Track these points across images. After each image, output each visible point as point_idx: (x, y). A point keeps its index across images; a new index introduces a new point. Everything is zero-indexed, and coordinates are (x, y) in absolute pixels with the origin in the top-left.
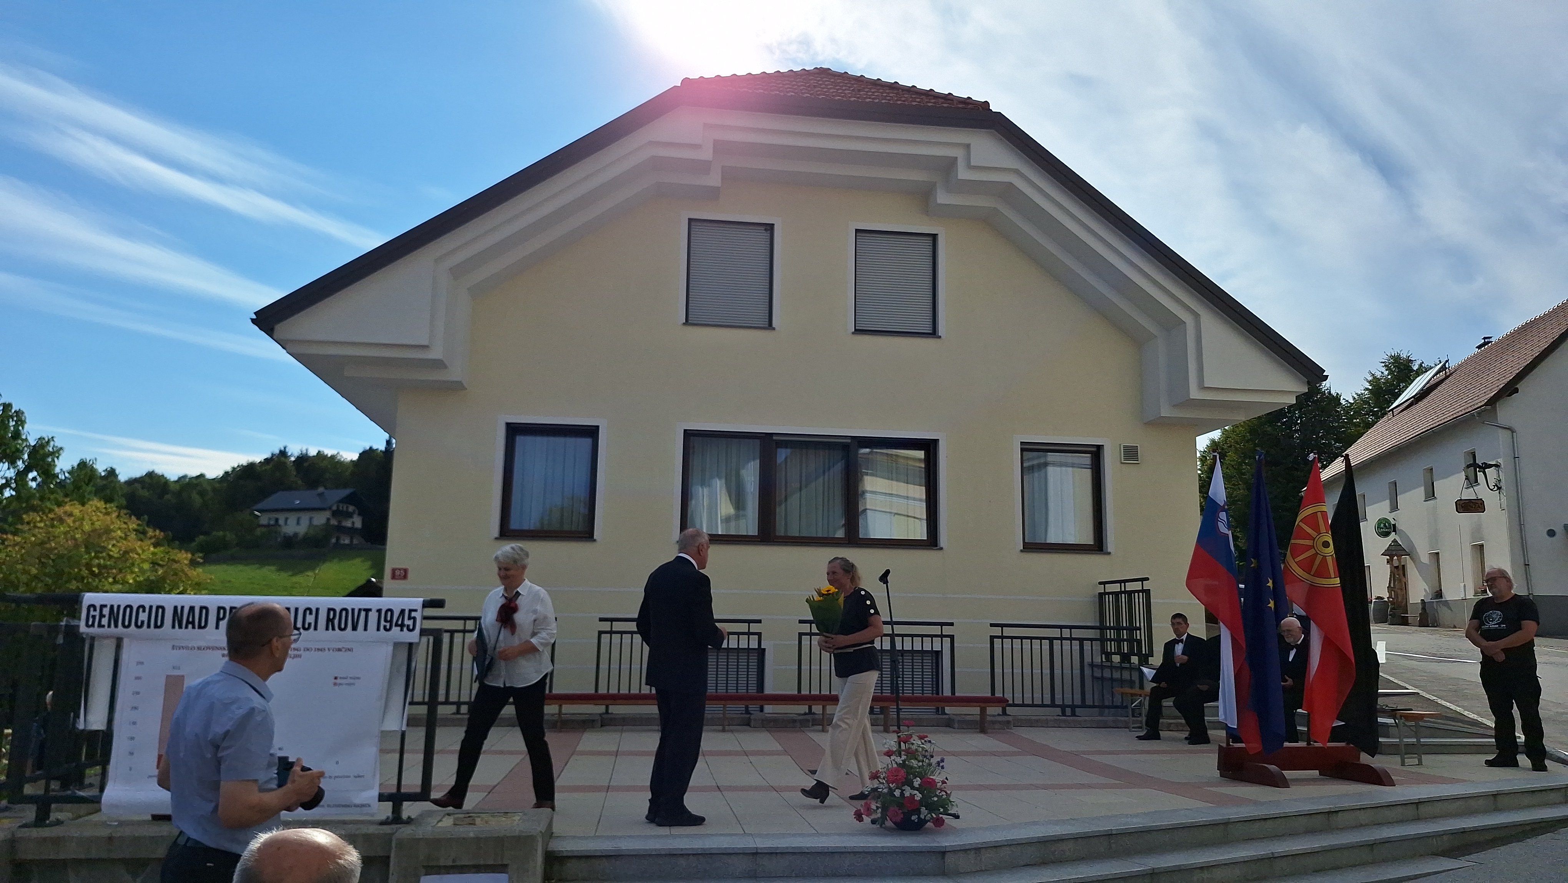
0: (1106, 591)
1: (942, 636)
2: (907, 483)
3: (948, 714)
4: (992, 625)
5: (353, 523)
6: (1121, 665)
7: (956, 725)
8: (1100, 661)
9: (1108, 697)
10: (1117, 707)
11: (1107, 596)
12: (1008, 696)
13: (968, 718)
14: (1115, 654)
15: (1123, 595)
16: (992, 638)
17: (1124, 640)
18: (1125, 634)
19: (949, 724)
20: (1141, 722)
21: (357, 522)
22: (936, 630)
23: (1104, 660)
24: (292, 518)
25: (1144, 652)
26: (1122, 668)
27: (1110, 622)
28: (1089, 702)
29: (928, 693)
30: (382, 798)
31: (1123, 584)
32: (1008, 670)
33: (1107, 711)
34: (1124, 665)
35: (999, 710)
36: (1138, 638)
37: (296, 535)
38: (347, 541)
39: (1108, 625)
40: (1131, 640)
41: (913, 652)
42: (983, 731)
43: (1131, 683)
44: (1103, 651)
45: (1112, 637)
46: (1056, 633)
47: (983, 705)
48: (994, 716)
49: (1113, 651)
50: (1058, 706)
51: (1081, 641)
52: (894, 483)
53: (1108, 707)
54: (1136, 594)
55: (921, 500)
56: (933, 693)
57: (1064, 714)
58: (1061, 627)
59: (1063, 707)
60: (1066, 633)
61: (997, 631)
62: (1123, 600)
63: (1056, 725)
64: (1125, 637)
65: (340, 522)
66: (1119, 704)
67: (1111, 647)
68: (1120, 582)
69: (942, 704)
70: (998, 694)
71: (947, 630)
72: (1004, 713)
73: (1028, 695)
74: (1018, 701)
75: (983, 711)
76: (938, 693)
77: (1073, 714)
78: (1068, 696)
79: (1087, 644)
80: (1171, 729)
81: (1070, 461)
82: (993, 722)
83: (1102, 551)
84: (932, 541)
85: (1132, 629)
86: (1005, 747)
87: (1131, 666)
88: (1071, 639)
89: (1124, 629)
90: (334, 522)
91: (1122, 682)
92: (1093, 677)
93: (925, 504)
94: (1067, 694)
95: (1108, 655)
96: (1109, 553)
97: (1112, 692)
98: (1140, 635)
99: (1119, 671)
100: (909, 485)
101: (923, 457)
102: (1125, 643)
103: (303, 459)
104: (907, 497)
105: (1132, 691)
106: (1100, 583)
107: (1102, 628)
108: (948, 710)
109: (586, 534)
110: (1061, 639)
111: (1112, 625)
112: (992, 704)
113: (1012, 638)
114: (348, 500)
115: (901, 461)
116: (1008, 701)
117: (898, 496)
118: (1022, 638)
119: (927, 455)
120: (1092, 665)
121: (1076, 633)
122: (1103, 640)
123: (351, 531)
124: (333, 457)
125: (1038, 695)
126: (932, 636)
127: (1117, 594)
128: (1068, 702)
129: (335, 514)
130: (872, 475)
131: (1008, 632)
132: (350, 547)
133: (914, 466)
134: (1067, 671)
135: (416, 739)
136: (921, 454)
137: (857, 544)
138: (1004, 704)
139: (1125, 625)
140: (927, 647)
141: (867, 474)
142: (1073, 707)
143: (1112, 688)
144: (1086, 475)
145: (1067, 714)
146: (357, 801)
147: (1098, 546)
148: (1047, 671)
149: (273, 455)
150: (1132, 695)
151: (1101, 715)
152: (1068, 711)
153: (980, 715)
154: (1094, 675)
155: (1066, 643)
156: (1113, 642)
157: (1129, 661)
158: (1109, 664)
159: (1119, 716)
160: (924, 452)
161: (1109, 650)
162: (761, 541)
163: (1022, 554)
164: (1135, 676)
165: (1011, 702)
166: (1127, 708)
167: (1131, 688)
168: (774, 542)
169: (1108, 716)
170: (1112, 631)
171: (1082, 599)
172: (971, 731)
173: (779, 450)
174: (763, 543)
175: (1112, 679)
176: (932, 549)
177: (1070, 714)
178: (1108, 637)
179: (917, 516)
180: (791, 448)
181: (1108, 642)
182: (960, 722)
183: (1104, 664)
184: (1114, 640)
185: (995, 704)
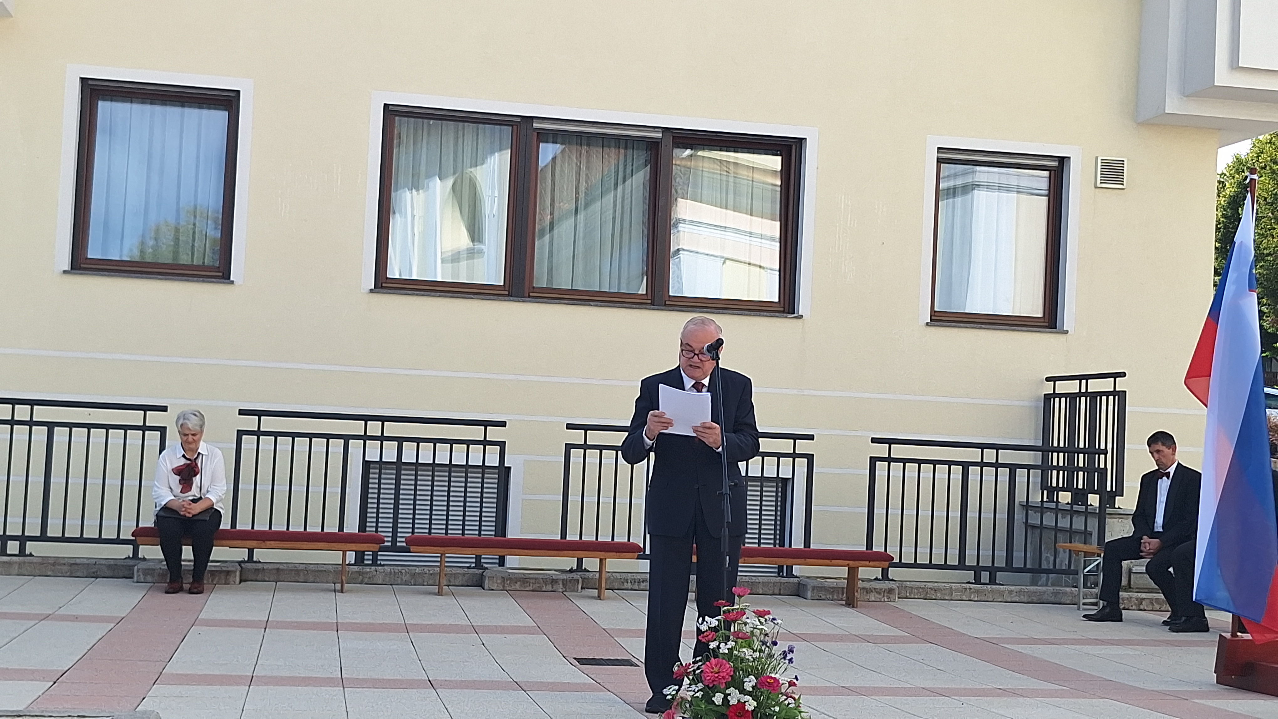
0: (1057, 392)
1: (794, 456)
2: (750, 213)
3: (796, 577)
4: (874, 440)
6: (1072, 507)
7: (809, 594)
8: (1040, 500)
9: (1047, 555)
10: (1060, 572)
11: (1057, 400)
12: (893, 551)
13: (828, 583)
14: (1063, 489)
15: (1083, 399)
16: (873, 461)
17: (1079, 469)
18: (1081, 460)
19: (798, 591)
20: (1095, 595)
22: (786, 446)
23: (1045, 499)
25: (1109, 489)
26: (1072, 513)
27: (1059, 439)
28: (1018, 563)
29: (768, 543)
31: (1084, 382)
32: (895, 511)
33: (1044, 576)
34: (1076, 508)
35: (877, 572)
36: (1102, 466)
39: (1055, 444)
40: (1090, 469)
42: (850, 603)
43: (1086, 535)
44: (1045, 486)
45: (1061, 464)
46: (973, 455)
47: (853, 564)
48: (870, 580)
49: (1061, 485)
50: (970, 568)
51: (1013, 468)
52: (730, 211)
53: (1048, 572)
54: (1104, 398)
55: (771, 241)
56: (775, 545)
57: (977, 580)
58: (982, 446)
59: (977, 570)
60: (990, 456)
61: (882, 450)
62: (1082, 407)
63: (964, 598)
64: (1081, 465)
66: (1064, 568)
67: (1057, 479)
68: (1079, 378)
69: (789, 561)
70: (878, 547)
71: (803, 447)
72: (885, 576)
73: (923, 550)
74: (908, 559)
75: (853, 572)
76: (782, 544)
77: (992, 581)
78: (986, 553)
79: (1021, 474)
80: (1142, 607)
81: (1014, 183)
82: (868, 591)
83: (1056, 328)
84: (786, 305)
85: (1093, 451)
86: (885, 630)
87: (1087, 508)
88: (997, 465)
89: (1080, 451)
91: (1071, 533)
92: (1027, 526)
93: (778, 246)
94: (986, 550)
95: (1053, 491)
96: (1067, 332)
97: (1055, 549)
98: (1106, 462)
99: (1069, 517)
100: (755, 218)
101: (779, 167)
102: (1081, 473)
104: (750, 234)
105: (1086, 548)
106: (1048, 379)
107: (1046, 449)
108: (796, 570)
109: (218, 271)
110: (982, 464)
111: (1062, 445)
112: (867, 563)
113: (905, 461)
115: (741, 174)
116: (893, 558)
117: (734, 232)
118: (920, 462)
119: (786, 164)
120: (1027, 506)
121: (1006, 457)
122: (1046, 469)
125: (939, 551)
126: (779, 455)
127: (1072, 398)
128: (985, 562)
130: (694, 197)
131: (898, 451)
133: (763, 184)
134: (987, 515)
136: (775, 163)
137: (665, 305)
138: (887, 563)
139: (1081, 446)
140: (770, 472)
141: (684, 195)
142: (993, 571)
143: (1056, 543)
144: (1039, 205)
145: (982, 581)
147: (1050, 320)
148: (955, 514)
150: (1086, 554)
151: (1034, 583)
152: (985, 576)
153: (848, 579)
154: (1029, 521)
155: (989, 472)
156: (1061, 472)
157: (1085, 502)
158: (1053, 505)
159: (1062, 587)
160: (779, 158)
161: (1054, 485)
162: (508, 295)
163: (927, 327)
164: (1093, 525)
165: (896, 560)
166: (1077, 574)
167: (1085, 543)
168: (529, 297)
169: (1047, 585)
170: (1061, 455)
171: (1017, 403)
172: (832, 604)
173: (541, 145)
174: (511, 298)
175: (1056, 529)
176: (786, 317)
177: (988, 582)
178: (1055, 463)
179: (762, 265)
180: (562, 144)
181: (1055, 472)
182: (814, 588)
183: (1045, 505)
184: (1063, 468)
185: (872, 563)
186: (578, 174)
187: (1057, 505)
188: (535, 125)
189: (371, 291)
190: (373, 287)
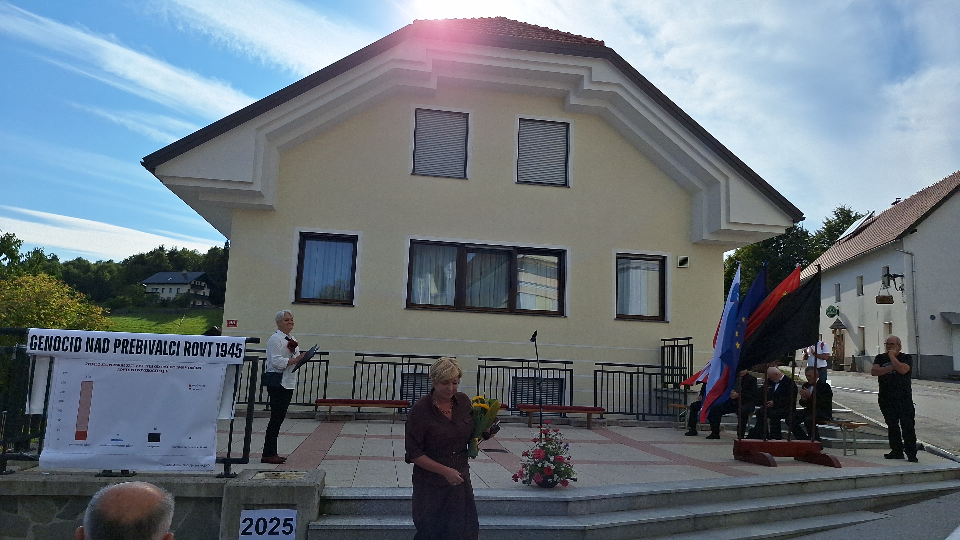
0: (666, 345)
1: (565, 370)
2: (546, 277)
3: (568, 417)
4: (596, 364)
5: (204, 292)
6: (674, 390)
7: (573, 424)
8: (661, 387)
9: (665, 409)
10: (670, 415)
11: (666, 348)
12: (605, 407)
13: (580, 420)
14: (670, 383)
15: (676, 348)
16: (596, 372)
17: (676, 375)
18: (676, 371)
19: (568, 423)
20: (685, 425)
21: (207, 292)
22: (562, 366)
23: (663, 387)
24: (167, 288)
26: (674, 392)
27: (668, 363)
28: (653, 412)
29: (556, 404)
30: (218, 461)
31: (676, 341)
32: (605, 392)
33: (664, 417)
34: (675, 390)
35: (599, 415)
36: (685, 374)
37: (169, 299)
38: (200, 304)
39: (666, 365)
40: (680, 375)
41: (547, 379)
42: (589, 428)
43: (679, 401)
44: (663, 382)
45: (669, 373)
46: (635, 369)
47: (589, 412)
48: (596, 419)
49: (669, 381)
50: (634, 414)
51: (650, 375)
52: (539, 277)
53: (665, 415)
54: (684, 347)
55: (554, 288)
56: (559, 404)
57: (638, 419)
58: (638, 366)
59: (638, 415)
60: (641, 370)
61: (599, 368)
62: (676, 351)
63: (633, 425)
64: (676, 373)
65: (196, 292)
66: (671, 414)
67: (667, 379)
68: (674, 340)
69: (564, 411)
70: (599, 405)
71: (569, 366)
72: (602, 417)
73: (617, 407)
74: (611, 410)
75: (589, 416)
76: (561, 404)
77: (644, 419)
78: (641, 408)
79: (653, 377)
81: (646, 266)
82: (595, 423)
83: (664, 320)
84: (561, 312)
85: (681, 368)
86: (602, 438)
87: (679, 390)
88: (644, 373)
89: (676, 368)
90: (192, 292)
91: (674, 400)
92: (657, 397)
93: (557, 290)
94: (641, 407)
95: (665, 384)
96: (668, 322)
97: (668, 406)
98: (686, 372)
99: (672, 394)
100: (548, 279)
101: (557, 261)
102: (676, 377)
103: (173, 252)
104: (546, 286)
105: (679, 406)
106: (662, 340)
107: (662, 367)
108: (567, 415)
109: (349, 302)
110: (638, 373)
111: (668, 365)
112: (595, 412)
113: (608, 372)
114: (201, 278)
115: (543, 264)
116: (604, 410)
117: (540, 285)
118: (614, 372)
119: (559, 260)
120: (656, 390)
121: (647, 370)
122: (663, 375)
123: (203, 298)
124: (192, 252)
125: (622, 407)
126: (560, 370)
127: (672, 347)
128: (641, 411)
129: (193, 287)
130: (525, 272)
131: (605, 368)
132: (202, 307)
133: (551, 267)
134: (641, 393)
135: (241, 424)
136: (555, 259)
137: (515, 313)
138: (602, 412)
139: (676, 366)
140: (556, 376)
141: (522, 271)
142: (644, 415)
143: (668, 403)
144: (656, 274)
145: (640, 419)
146: (202, 463)
147: (662, 318)
148: (628, 393)
149: (155, 250)
150: (680, 408)
151: (660, 420)
152: (641, 417)
153: (587, 418)
154: (657, 396)
155: (641, 376)
156: (669, 376)
157: (679, 388)
158: (666, 389)
159: (671, 421)
160: (557, 257)
161: (666, 381)
162: (456, 309)
163: (615, 321)
164: (682, 397)
165: (606, 411)
166: (677, 416)
167: (679, 404)
168: (464, 310)
169: (665, 421)
170: (669, 369)
171: (651, 350)
172: (581, 428)
173: (468, 254)
174: (457, 311)
175: (668, 399)
176: (561, 317)
177: (642, 419)
178: (666, 373)
179: (551, 298)
180: (476, 253)
181: (666, 376)
182: (575, 422)
183: (663, 389)
184: (669, 375)
185: (597, 412)
186: (481, 264)
187: (668, 389)
188: (466, 246)
189: (405, 309)
190: (406, 307)
